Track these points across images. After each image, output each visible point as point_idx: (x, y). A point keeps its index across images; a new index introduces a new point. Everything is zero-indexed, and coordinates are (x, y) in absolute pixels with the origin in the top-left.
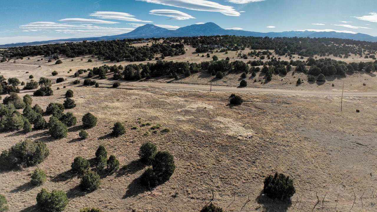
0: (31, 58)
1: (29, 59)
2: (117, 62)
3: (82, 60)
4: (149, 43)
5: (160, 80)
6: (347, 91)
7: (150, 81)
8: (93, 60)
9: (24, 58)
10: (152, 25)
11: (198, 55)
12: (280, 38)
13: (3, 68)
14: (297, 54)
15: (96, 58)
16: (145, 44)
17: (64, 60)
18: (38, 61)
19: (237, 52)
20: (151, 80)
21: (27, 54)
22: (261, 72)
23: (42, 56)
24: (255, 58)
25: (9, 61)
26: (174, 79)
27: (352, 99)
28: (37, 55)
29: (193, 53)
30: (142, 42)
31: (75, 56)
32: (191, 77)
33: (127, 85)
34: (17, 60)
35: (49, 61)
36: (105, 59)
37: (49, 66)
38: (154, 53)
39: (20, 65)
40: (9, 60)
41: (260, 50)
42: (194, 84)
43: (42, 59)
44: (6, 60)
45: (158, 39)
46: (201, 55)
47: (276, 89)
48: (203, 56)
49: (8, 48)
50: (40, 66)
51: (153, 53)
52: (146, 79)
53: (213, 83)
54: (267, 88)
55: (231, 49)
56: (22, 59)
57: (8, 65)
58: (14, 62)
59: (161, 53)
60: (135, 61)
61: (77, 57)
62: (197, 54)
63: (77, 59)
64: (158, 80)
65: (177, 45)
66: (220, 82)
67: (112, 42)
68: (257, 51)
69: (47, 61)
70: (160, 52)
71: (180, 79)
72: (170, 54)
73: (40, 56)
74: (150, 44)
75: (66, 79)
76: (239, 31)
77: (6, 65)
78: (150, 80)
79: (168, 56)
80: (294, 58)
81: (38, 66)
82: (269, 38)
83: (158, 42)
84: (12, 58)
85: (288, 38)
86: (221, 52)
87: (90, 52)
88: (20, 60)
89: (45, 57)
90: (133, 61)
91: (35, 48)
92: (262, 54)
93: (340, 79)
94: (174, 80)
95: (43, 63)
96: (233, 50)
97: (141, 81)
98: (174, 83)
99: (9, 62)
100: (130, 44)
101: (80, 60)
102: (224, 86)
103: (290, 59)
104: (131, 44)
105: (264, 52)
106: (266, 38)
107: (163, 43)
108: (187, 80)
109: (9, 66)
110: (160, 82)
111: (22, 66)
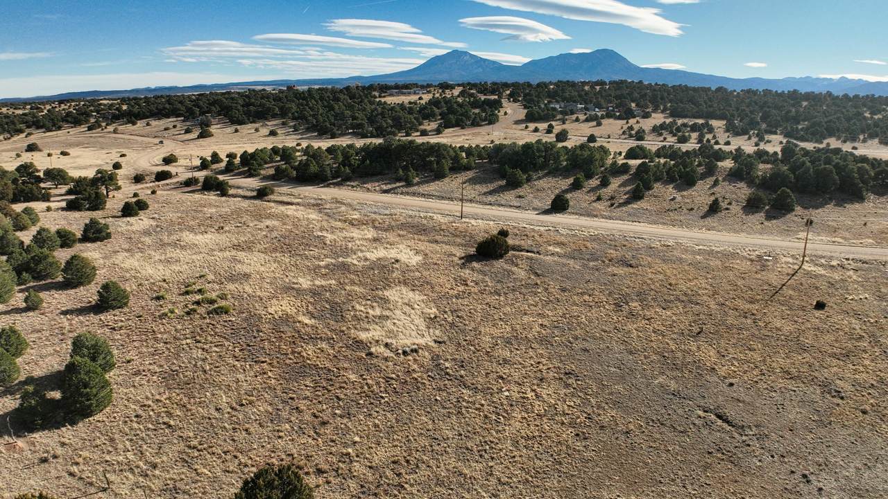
0: (154, 123)
1: (148, 124)
2: (331, 138)
3: (257, 130)
4: (423, 96)
5: (369, 186)
6: (841, 240)
7: (346, 187)
8: (279, 132)
9: (138, 122)
10: (466, 53)
11: (527, 127)
12: (755, 93)
13: (87, 144)
14: (781, 134)
15: (290, 127)
16: (414, 98)
17: (219, 131)
18: (166, 129)
19: (627, 122)
20: (352, 184)
21: (148, 114)
22: (630, 175)
23: (179, 119)
24: (665, 139)
25: (106, 128)
26: (403, 183)
27: (833, 266)
28: (169, 118)
29: (517, 122)
30: (409, 93)
31: (247, 121)
32: (447, 180)
33: (288, 194)
34: (121, 128)
35: (188, 131)
36: (308, 130)
37: (182, 142)
38: (424, 119)
39: (124, 139)
40: (107, 125)
41: (685, 121)
42: (443, 197)
43: (175, 127)
44: (100, 126)
45: (451, 87)
46: (532, 126)
47: (637, 224)
48: (536, 130)
49: (119, 99)
50: (161, 142)
51: (421, 120)
52: (342, 180)
53: (490, 198)
54: (616, 219)
55: (615, 114)
56: (134, 124)
57: (100, 137)
58: (115, 131)
59: (441, 119)
60: (372, 136)
61: (251, 123)
62: (524, 125)
63: (247, 129)
64: (365, 186)
65: (487, 102)
66: (509, 196)
67: (341, 91)
68: (680, 122)
69: (183, 132)
70: (440, 117)
71: (418, 184)
72: (460, 124)
73: (175, 119)
74: (427, 98)
75: (177, 175)
76: (676, 72)
77: (96, 137)
78: (348, 183)
79: (453, 127)
80: (768, 144)
81: (157, 141)
82: (726, 90)
83: (448, 94)
84: (114, 123)
85: (776, 91)
86: (587, 120)
87: (283, 113)
88: (130, 126)
89: (184, 121)
90: (367, 137)
91: (169, 99)
92: (689, 129)
93: (841, 206)
94: (402, 186)
95: (174, 135)
96: (620, 118)
97: (328, 186)
98: (397, 194)
99: (105, 130)
100: (380, 97)
101: (253, 131)
102: (511, 206)
103: (757, 145)
104: (384, 97)
105: (695, 124)
106: (720, 89)
107: (458, 96)
108: (433, 187)
109: (100, 139)
110: (368, 189)
111: (127, 142)
